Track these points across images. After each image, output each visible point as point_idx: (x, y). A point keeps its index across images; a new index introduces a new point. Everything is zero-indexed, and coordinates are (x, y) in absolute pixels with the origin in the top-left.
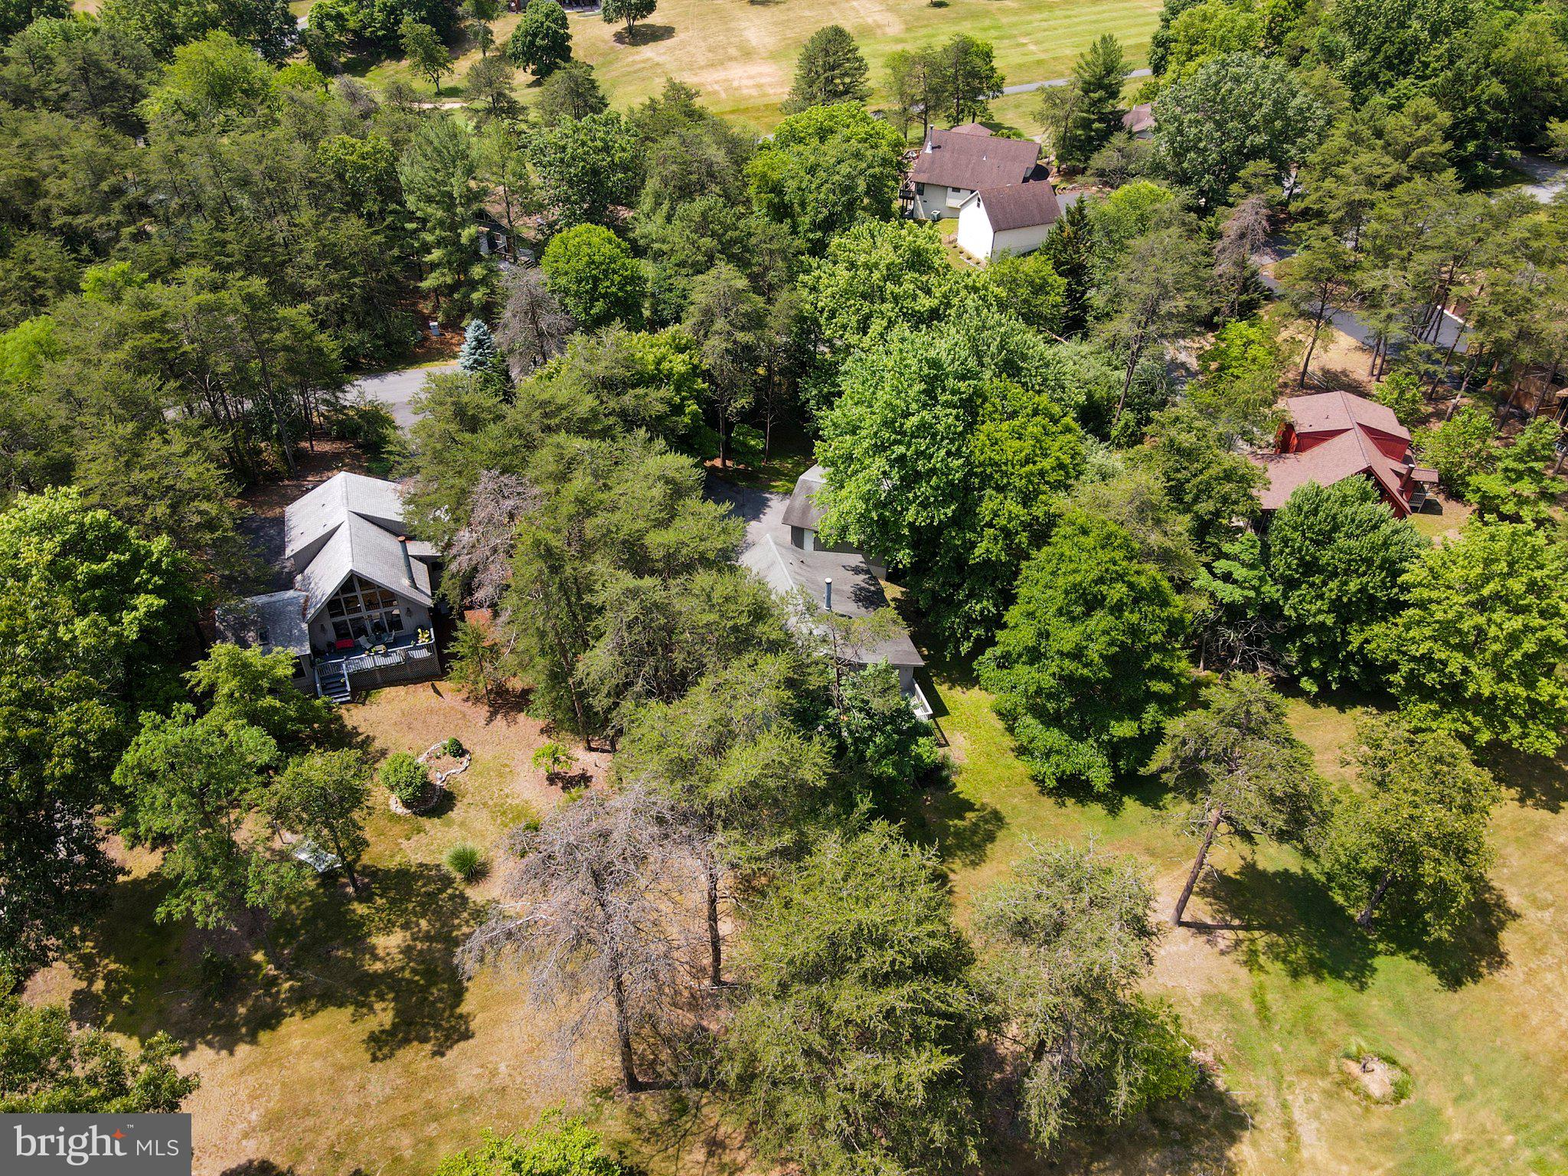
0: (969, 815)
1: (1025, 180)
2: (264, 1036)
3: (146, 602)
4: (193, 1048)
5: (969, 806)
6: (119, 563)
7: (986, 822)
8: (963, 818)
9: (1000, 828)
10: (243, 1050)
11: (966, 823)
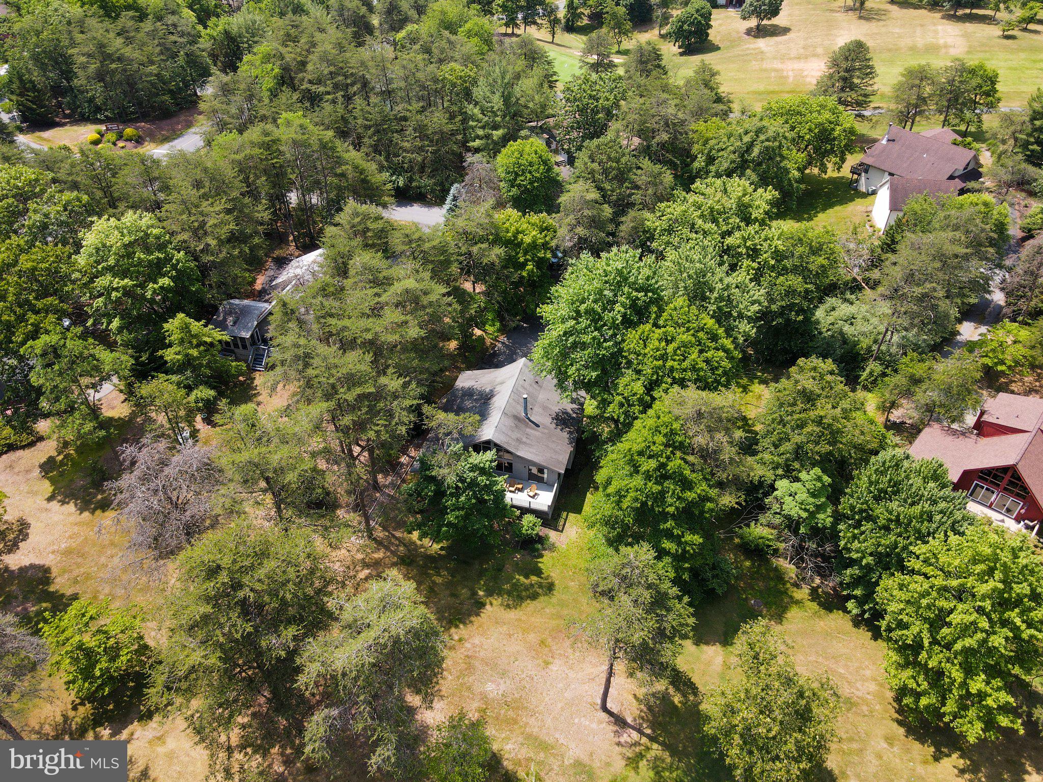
0: (534, 579)
1: (951, 178)
2: (98, 512)
3: (165, 281)
4: (68, 503)
5: (538, 572)
6: (158, 258)
7: (540, 586)
8: (527, 577)
9: (546, 594)
10: (86, 514)
11: (527, 582)
